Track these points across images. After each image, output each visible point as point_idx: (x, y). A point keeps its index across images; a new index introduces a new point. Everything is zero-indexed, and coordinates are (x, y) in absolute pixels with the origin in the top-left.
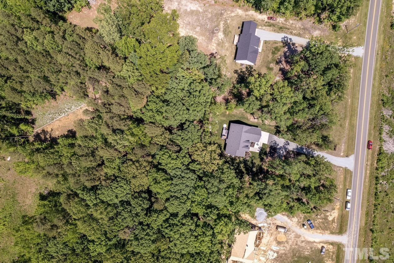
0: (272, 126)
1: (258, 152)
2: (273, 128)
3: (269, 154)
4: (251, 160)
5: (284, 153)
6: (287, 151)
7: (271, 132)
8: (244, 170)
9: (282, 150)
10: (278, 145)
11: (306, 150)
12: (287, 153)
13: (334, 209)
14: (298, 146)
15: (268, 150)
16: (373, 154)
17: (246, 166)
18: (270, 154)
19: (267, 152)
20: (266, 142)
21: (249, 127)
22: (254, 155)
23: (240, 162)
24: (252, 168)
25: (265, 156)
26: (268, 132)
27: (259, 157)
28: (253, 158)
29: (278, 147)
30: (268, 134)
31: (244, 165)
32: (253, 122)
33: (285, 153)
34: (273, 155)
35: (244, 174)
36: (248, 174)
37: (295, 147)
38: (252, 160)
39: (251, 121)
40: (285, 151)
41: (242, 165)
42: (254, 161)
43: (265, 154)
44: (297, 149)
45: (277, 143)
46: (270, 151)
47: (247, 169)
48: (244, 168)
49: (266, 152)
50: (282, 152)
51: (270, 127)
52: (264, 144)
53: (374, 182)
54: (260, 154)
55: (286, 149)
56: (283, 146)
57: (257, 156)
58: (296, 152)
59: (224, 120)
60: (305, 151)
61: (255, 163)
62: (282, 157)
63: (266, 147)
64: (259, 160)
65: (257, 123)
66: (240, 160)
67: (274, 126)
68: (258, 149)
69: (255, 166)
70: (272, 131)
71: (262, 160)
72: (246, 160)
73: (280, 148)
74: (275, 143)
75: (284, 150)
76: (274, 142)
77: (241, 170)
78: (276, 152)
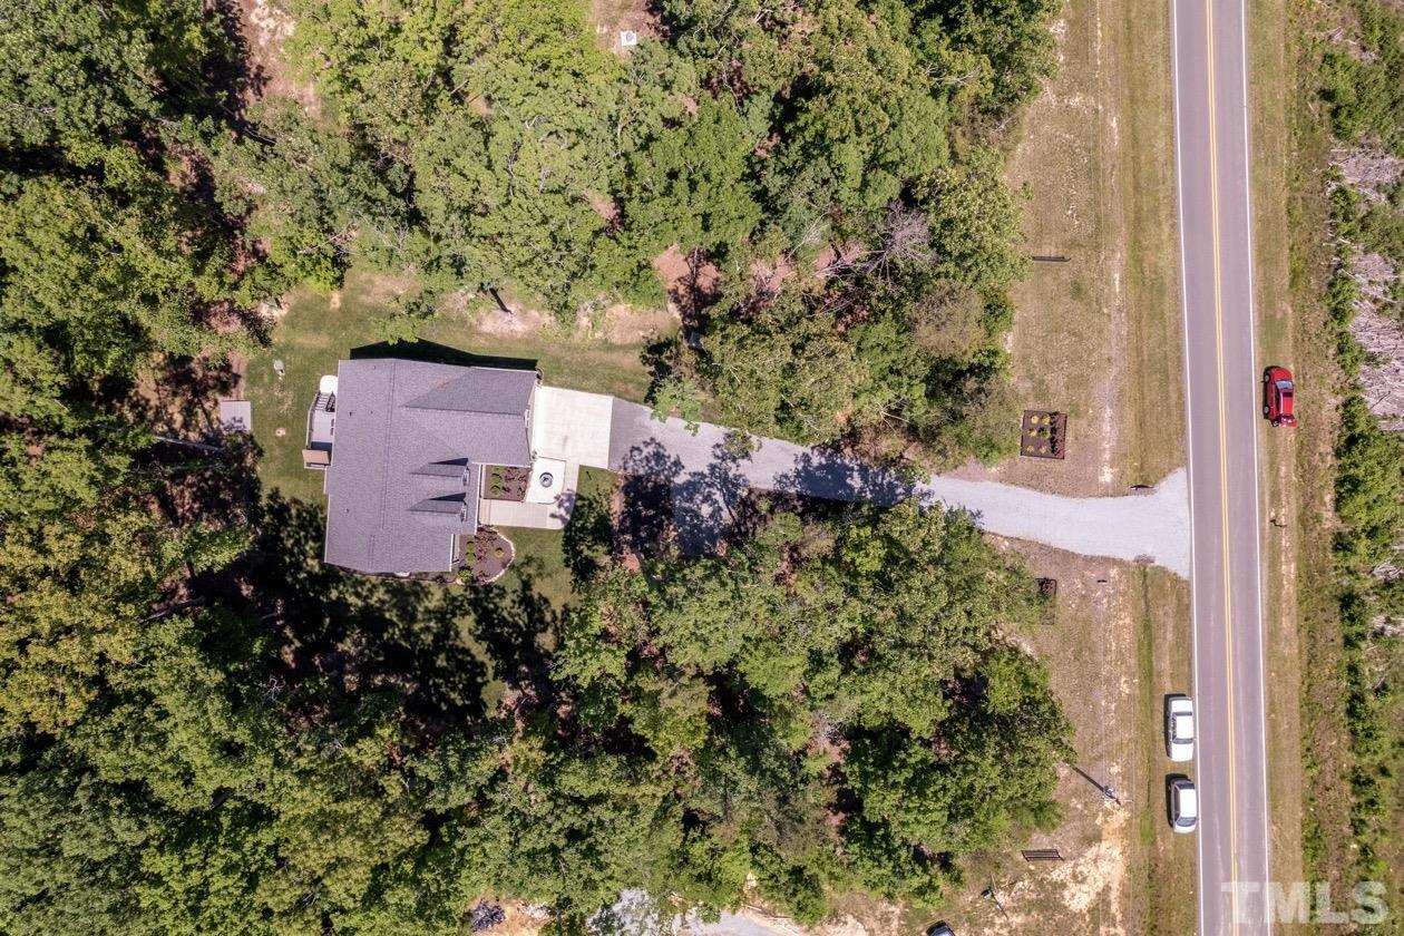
0: (625, 348)
1: (558, 525)
2: (632, 360)
3: (622, 531)
4: (517, 585)
5: (725, 514)
6: (744, 502)
7: (618, 386)
8: (479, 651)
9: (707, 498)
10: (677, 463)
11: (864, 478)
12: (743, 515)
13: (1093, 838)
14: (807, 459)
15: (617, 505)
16: (1305, 447)
17: (491, 625)
18: (635, 533)
19: (615, 522)
20: (600, 461)
21: (463, 370)
22: (531, 550)
23: (453, 606)
24: (529, 636)
25: (602, 549)
26: (604, 388)
27: (567, 561)
28: (531, 570)
29: (681, 479)
30: (605, 403)
31: (478, 622)
32: (501, 341)
33: (727, 517)
34: (653, 537)
35: (483, 674)
36: (509, 675)
37: (789, 466)
38: (527, 585)
39: (488, 336)
40: (731, 497)
41: (465, 624)
42: (540, 588)
43: (603, 532)
44: (806, 475)
45: (672, 453)
46: (631, 514)
47: (500, 647)
48: (478, 638)
49: (603, 520)
50: (706, 510)
51: (614, 357)
52: (586, 473)
53: (1335, 630)
54: (571, 537)
55: (729, 485)
56: (713, 467)
57: (555, 554)
58: (800, 496)
59: (322, 352)
60: (856, 482)
61: (546, 601)
62: (713, 539)
63: (606, 486)
64: (567, 576)
65: (528, 342)
66: (447, 592)
67: (635, 346)
68: (554, 509)
69: (548, 617)
70: (625, 381)
71: (584, 570)
72: (488, 588)
73: (692, 487)
74: (659, 457)
75: (718, 496)
76: (651, 449)
77: (466, 651)
78: (670, 514)
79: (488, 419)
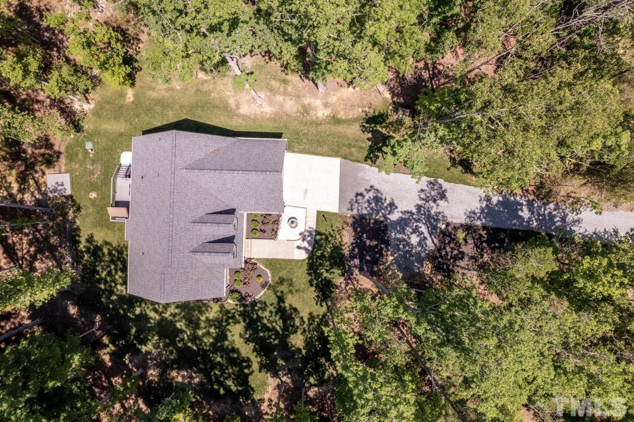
0: (349, 122)
1: (302, 255)
2: (354, 131)
3: (353, 257)
4: (275, 300)
5: (429, 242)
6: (444, 233)
7: (345, 150)
8: (246, 350)
9: (416, 230)
10: (392, 204)
11: (531, 211)
12: (442, 242)
14: (488, 199)
15: (347, 238)
17: (256, 331)
18: (362, 258)
19: (346, 252)
20: (332, 205)
21: (230, 140)
22: (283, 274)
23: (227, 316)
24: (283, 339)
25: (337, 271)
26: (333, 153)
27: (311, 282)
28: (284, 288)
29: (395, 216)
30: (336, 162)
31: (247, 329)
32: (255, 120)
33: (430, 244)
34: (375, 262)
35: (249, 367)
36: (270, 367)
37: (476, 205)
38: (281, 299)
39: (245, 117)
40: (433, 229)
41: (236, 334)
42: (291, 301)
43: (337, 259)
44: (489, 211)
45: (388, 198)
46: (359, 244)
47: (263, 348)
48: (247, 341)
49: (337, 249)
50: (414, 239)
51: (340, 128)
52: (322, 216)
54: (313, 265)
55: (432, 220)
56: (419, 207)
57: (301, 277)
58: (484, 227)
59: (121, 135)
60: (525, 214)
61: (295, 310)
62: (421, 261)
63: (338, 225)
64: (312, 293)
65: (275, 120)
66: (222, 307)
67: (355, 120)
68: (300, 243)
69: (297, 322)
70: (349, 146)
71: (325, 290)
72: (254, 303)
73: (403, 223)
74: (377, 199)
75: (423, 229)
76: (371, 194)
77: (234, 350)
78: (387, 243)
79: (253, 176)
